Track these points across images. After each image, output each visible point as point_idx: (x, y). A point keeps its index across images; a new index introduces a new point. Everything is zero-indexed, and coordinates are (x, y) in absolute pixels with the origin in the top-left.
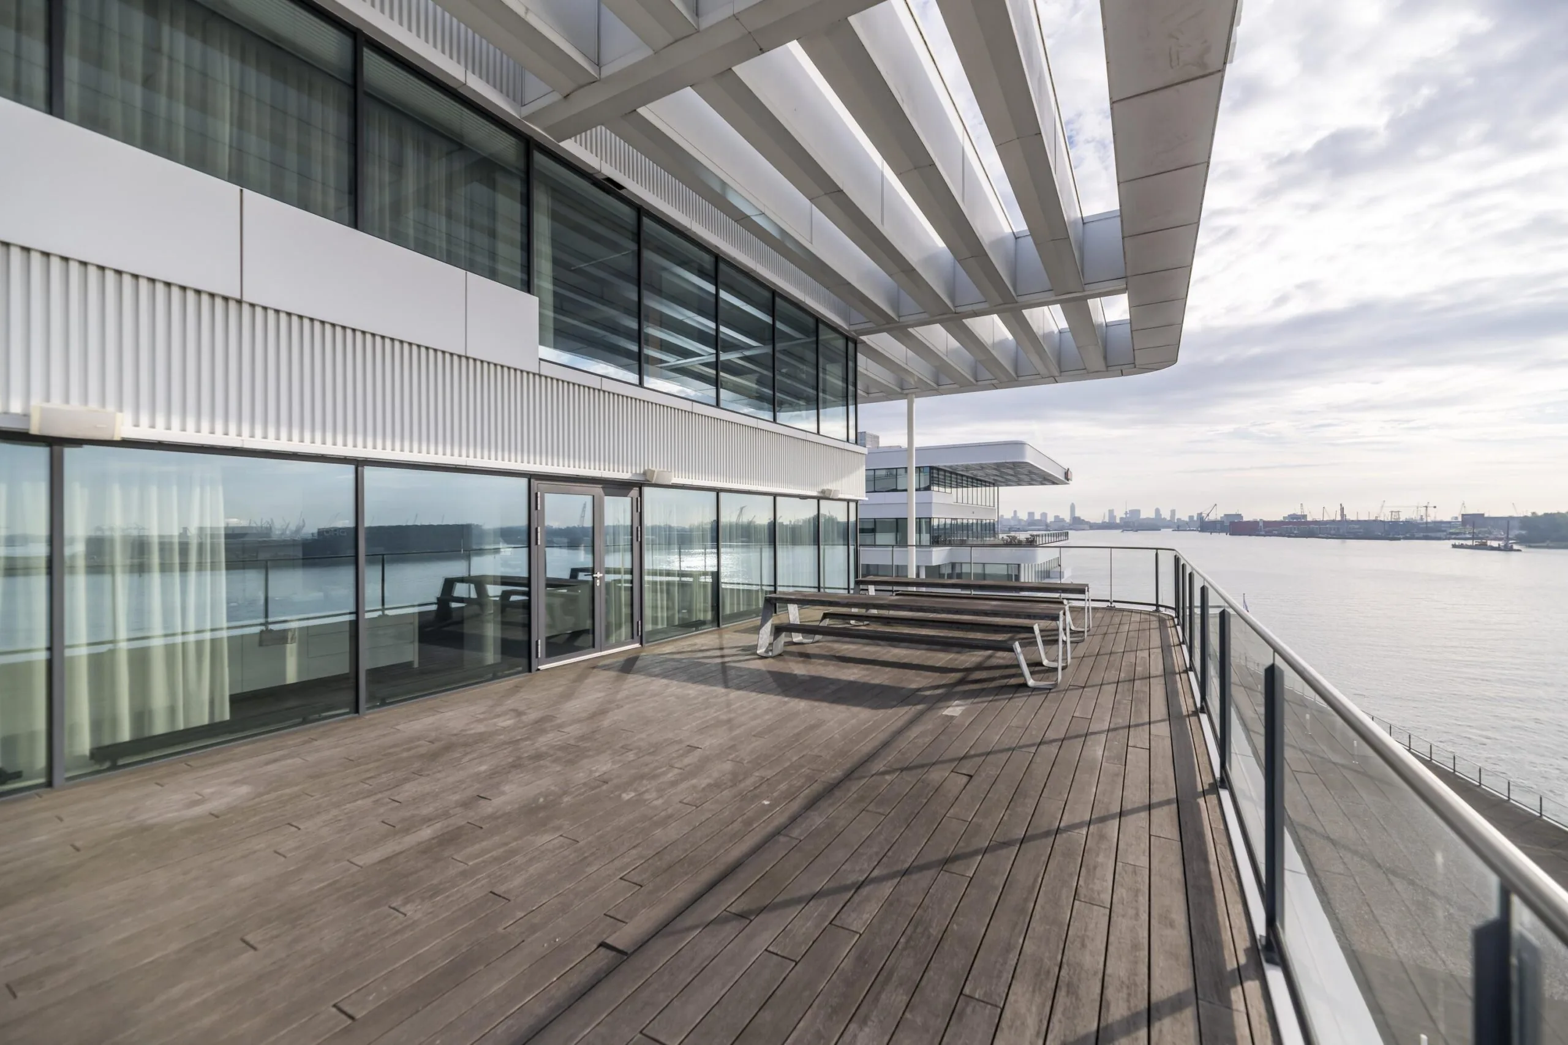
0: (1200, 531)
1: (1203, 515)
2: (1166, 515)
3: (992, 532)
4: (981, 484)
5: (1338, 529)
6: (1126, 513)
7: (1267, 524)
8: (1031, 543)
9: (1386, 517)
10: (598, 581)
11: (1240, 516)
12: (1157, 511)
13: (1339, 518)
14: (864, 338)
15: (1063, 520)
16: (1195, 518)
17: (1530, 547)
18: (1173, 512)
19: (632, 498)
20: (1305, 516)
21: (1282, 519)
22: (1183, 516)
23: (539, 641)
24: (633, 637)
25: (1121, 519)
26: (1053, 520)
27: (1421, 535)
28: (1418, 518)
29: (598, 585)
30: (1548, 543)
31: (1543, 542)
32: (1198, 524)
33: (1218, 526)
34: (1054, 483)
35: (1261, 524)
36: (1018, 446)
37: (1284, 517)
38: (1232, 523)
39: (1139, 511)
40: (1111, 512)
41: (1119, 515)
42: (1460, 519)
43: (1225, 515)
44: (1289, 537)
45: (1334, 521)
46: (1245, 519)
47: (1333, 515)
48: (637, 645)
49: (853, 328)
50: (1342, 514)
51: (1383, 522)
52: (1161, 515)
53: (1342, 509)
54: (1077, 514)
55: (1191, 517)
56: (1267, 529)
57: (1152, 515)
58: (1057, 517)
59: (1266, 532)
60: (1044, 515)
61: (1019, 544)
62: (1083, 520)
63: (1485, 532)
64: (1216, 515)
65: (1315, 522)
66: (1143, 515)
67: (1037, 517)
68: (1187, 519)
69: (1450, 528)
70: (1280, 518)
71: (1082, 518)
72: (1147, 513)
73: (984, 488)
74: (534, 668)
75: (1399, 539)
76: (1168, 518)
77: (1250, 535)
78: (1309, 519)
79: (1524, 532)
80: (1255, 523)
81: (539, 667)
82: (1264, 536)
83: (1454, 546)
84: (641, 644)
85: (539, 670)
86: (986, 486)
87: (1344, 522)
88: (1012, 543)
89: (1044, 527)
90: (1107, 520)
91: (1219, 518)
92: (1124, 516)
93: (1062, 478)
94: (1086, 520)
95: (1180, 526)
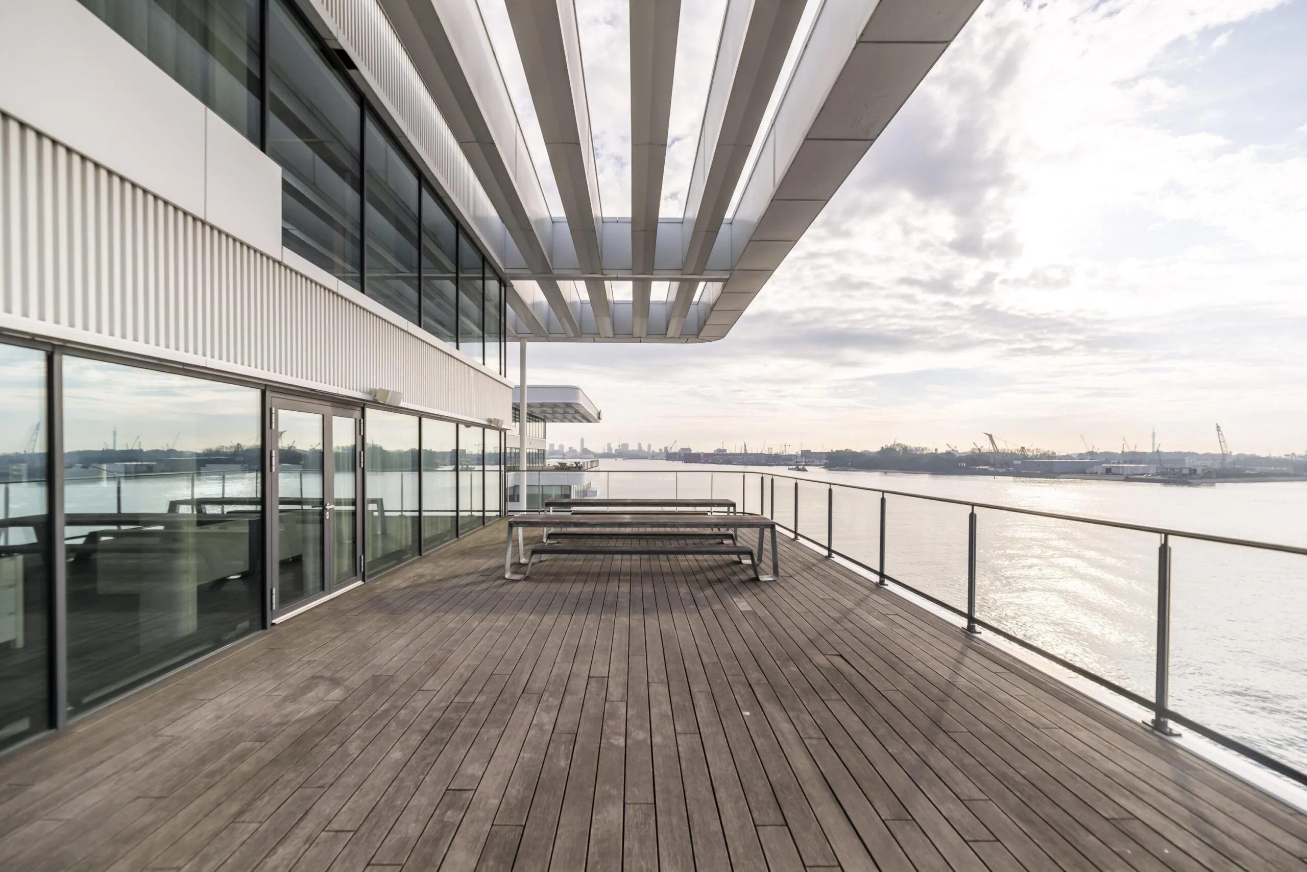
0: (667, 460)
1: (668, 448)
2: (645, 448)
3: (542, 460)
4: (533, 420)
5: (743, 458)
6: (619, 446)
7: (706, 455)
8: (578, 468)
9: (766, 452)
10: (328, 513)
11: (689, 449)
12: (640, 445)
13: (743, 452)
14: (513, 282)
15: (575, 451)
16: (663, 451)
17: (830, 470)
18: (649, 446)
19: (356, 420)
20: (725, 450)
22: (656, 449)
23: (274, 590)
24: (356, 575)
25: (616, 450)
26: (568, 450)
27: (783, 463)
28: (781, 452)
29: (328, 518)
30: (837, 468)
31: (835, 467)
32: (665, 454)
33: (677, 456)
34: (589, 421)
35: (702, 455)
36: (573, 390)
37: (714, 451)
38: (686, 454)
39: (627, 445)
40: (609, 445)
41: (615, 447)
42: (800, 453)
43: (681, 449)
44: (718, 464)
45: (740, 454)
46: (693, 451)
47: (739, 450)
48: (360, 583)
49: (508, 271)
50: (745, 450)
51: (765, 455)
52: (642, 448)
53: (745, 446)
54: (585, 447)
55: (661, 450)
56: (706, 459)
57: (636, 448)
58: (571, 448)
59: (706, 460)
60: (561, 446)
61: (569, 469)
62: (590, 451)
63: (811, 462)
64: (676, 449)
65: (731, 454)
66: (630, 448)
67: (556, 448)
68: (658, 451)
70: (712, 451)
71: (589, 449)
72: (633, 447)
73: (534, 423)
74: (268, 625)
75: (773, 465)
76: (646, 450)
77: (696, 463)
78: (728, 452)
79: (827, 461)
80: (699, 455)
81: (274, 621)
82: (704, 463)
83: (789, 469)
84: (364, 580)
85: (273, 624)
86: (536, 421)
87: (747, 454)
88: (562, 468)
89: (561, 456)
90: (606, 451)
91: (677, 451)
92: (618, 448)
93: (596, 417)
94: (592, 451)
95: (654, 456)
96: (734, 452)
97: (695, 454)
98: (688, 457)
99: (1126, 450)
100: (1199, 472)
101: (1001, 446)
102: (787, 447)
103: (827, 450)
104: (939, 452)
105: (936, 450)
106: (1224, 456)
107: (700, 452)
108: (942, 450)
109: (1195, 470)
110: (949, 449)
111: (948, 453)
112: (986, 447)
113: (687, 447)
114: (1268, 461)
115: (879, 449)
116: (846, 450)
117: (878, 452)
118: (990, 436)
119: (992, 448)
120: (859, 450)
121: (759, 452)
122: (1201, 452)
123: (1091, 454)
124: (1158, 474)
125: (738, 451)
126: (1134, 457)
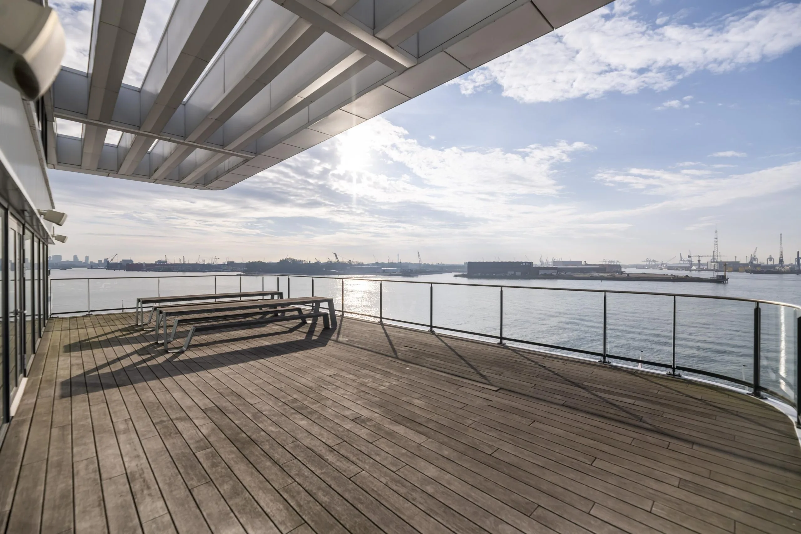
0: (107, 269)
1: (108, 260)
2: (82, 259)
5: (181, 267)
7: (148, 265)
9: (200, 262)
11: (131, 261)
12: (75, 257)
13: (182, 262)
16: (103, 262)
18: (87, 258)
20: (166, 261)
21: (154, 263)
22: (94, 260)
27: (214, 270)
28: (212, 263)
32: (106, 264)
33: (119, 266)
35: (144, 265)
37: (156, 262)
38: (128, 265)
39: (60, 257)
42: (226, 263)
43: (123, 260)
44: (159, 271)
45: (179, 264)
46: (135, 262)
47: (179, 261)
50: (184, 261)
51: (199, 264)
52: (78, 259)
53: (184, 258)
55: (100, 261)
56: (147, 268)
57: (71, 259)
64: (116, 260)
65: (172, 264)
66: (64, 259)
68: (97, 262)
69: (224, 267)
76: (84, 261)
77: (137, 271)
78: (168, 263)
80: (140, 265)
82: (145, 271)
87: (184, 264)
91: (119, 262)
95: (92, 266)
96: (173, 263)
97: (137, 264)
98: (129, 266)
99: (389, 262)
100: (413, 271)
101: (340, 260)
102: (217, 259)
103: (247, 261)
104: (311, 262)
105: (310, 261)
106: (420, 264)
107: (142, 262)
108: (313, 262)
109: (412, 270)
110: (316, 261)
111: (316, 263)
112: (334, 260)
113: (129, 259)
114: (432, 266)
115: (278, 261)
116: (259, 261)
117: (278, 263)
118: (336, 255)
119: (336, 261)
120: (266, 261)
121: (195, 262)
122: (413, 263)
123: (377, 263)
124: (400, 272)
125: (177, 262)
126: (392, 265)
